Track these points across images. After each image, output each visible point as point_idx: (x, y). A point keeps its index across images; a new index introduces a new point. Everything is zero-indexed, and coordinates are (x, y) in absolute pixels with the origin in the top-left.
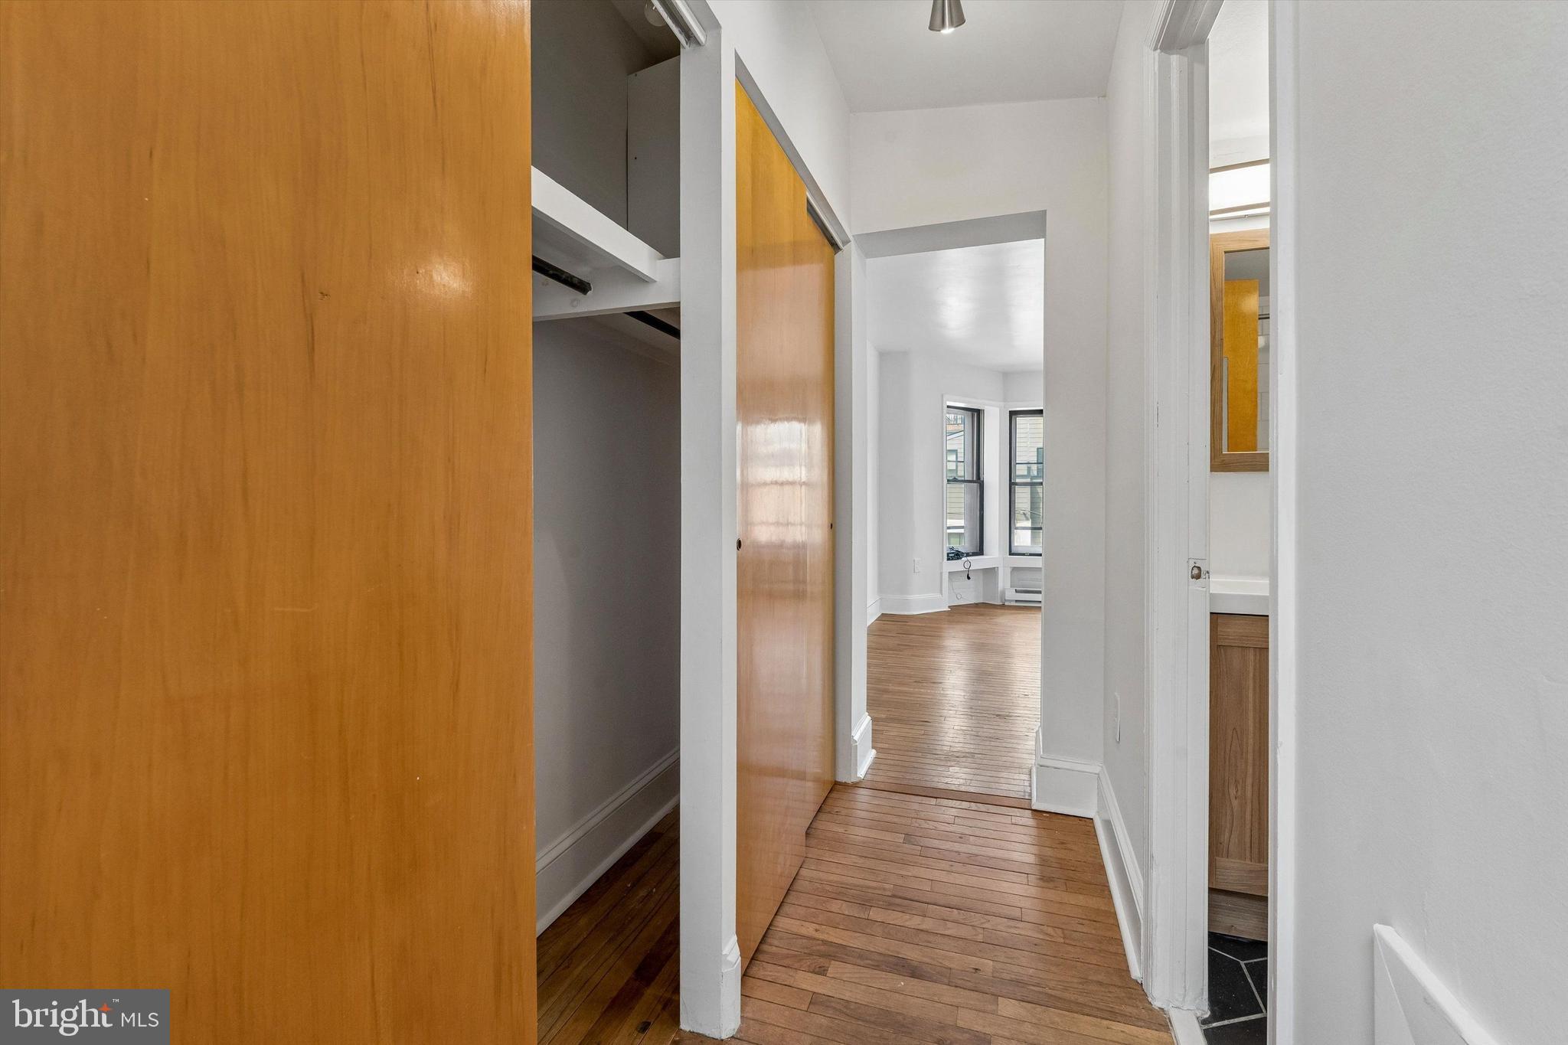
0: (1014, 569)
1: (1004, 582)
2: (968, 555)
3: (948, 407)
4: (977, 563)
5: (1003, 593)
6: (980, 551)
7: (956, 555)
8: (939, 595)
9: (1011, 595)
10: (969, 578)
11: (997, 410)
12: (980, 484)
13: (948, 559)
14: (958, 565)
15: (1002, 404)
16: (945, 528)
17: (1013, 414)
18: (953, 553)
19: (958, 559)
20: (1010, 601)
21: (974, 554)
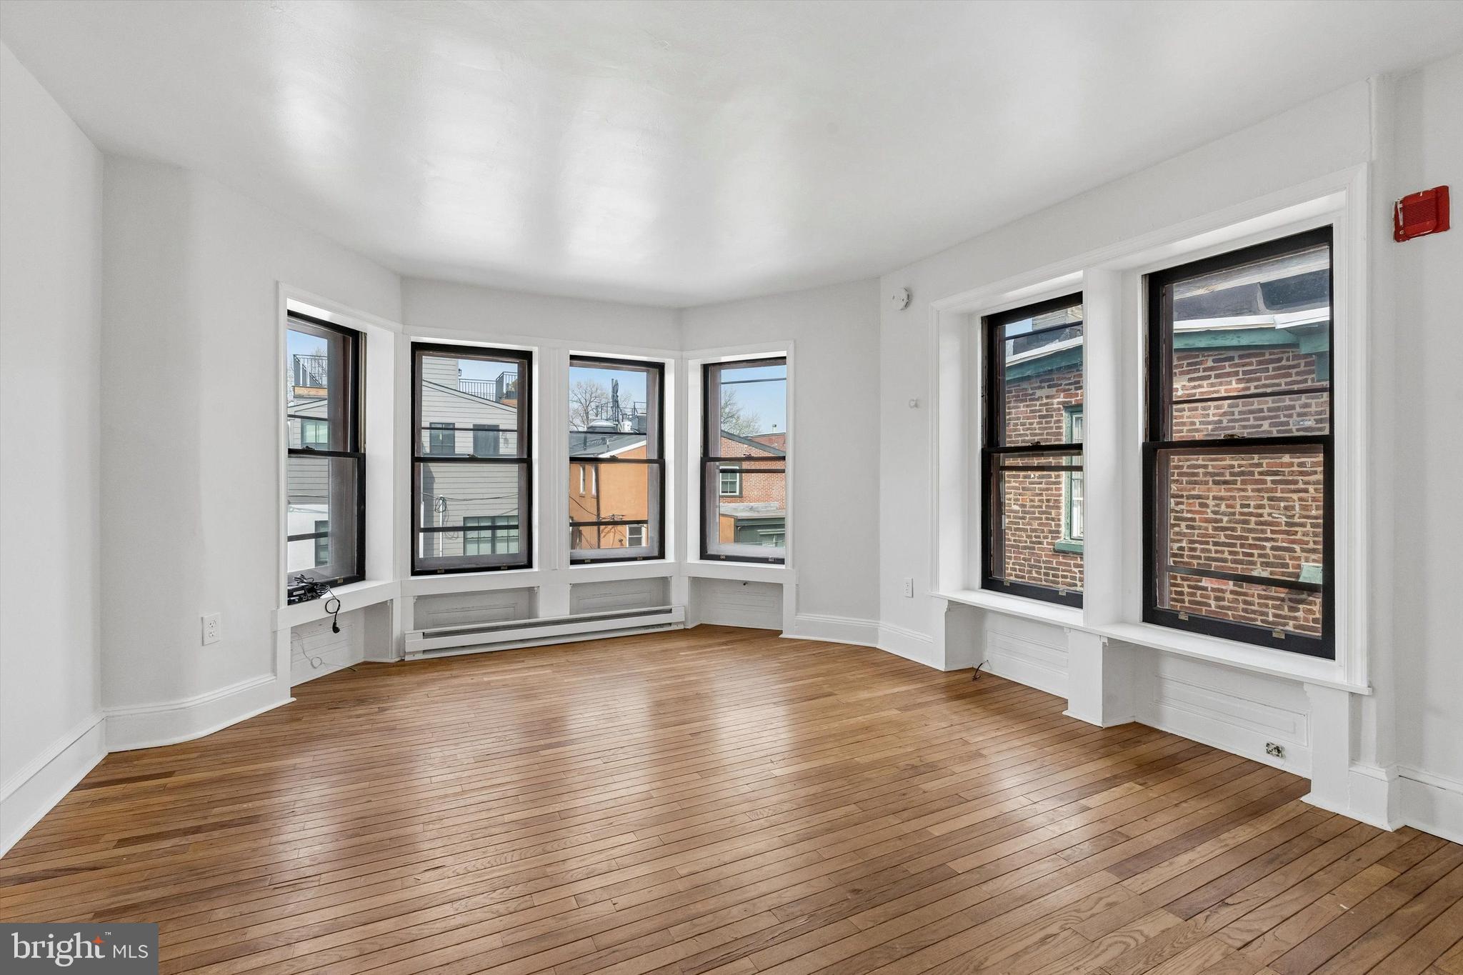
0: (420, 599)
1: (402, 622)
2: (334, 584)
3: (291, 313)
4: (350, 596)
5: (402, 641)
6: (359, 574)
7: (307, 591)
8: (267, 678)
9: (416, 645)
10: (336, 630)
11: (390, 336)
12: (359, 459)
13: (290, 603)
14: (312, 611)
15: (400, 327)
16: (283, 539)
17: (418, 349)
18: (302, 588)
19: (313, 598)
20: (414, 653)
21: (348, 581)
